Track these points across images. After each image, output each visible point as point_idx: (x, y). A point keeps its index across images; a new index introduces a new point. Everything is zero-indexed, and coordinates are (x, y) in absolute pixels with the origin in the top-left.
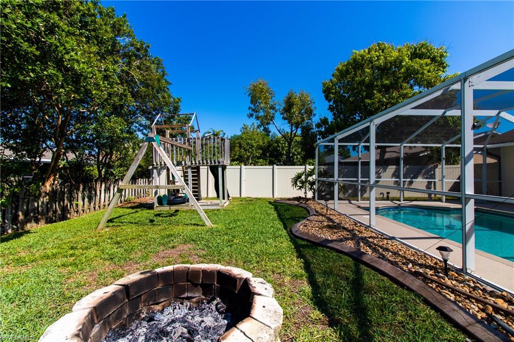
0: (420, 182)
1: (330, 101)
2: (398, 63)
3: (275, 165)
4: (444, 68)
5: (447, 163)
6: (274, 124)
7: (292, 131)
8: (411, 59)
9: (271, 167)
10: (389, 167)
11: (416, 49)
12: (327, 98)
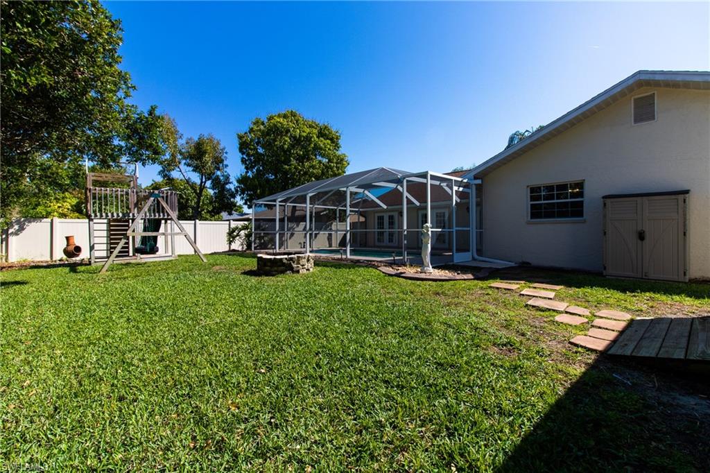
0: (323, 235)
1: (243, 153)
2: (308, 139)
3: (197, 221)
4: (338, 148)
5: (340, 221)
6: (181, 171)
7: (202, 182)
8: (318, 137)
9: (193, 222)
10: (301, 223)
11: (321, 129)
12: (241, 150)
